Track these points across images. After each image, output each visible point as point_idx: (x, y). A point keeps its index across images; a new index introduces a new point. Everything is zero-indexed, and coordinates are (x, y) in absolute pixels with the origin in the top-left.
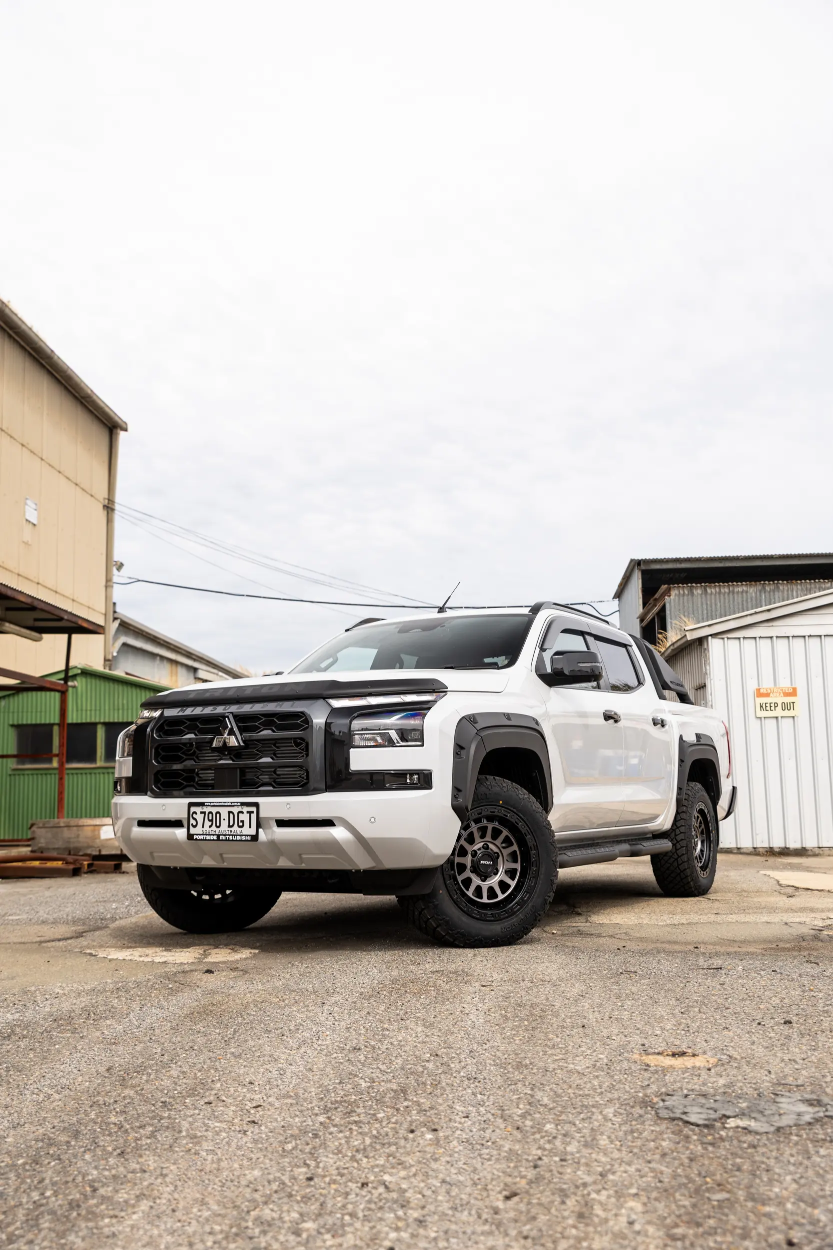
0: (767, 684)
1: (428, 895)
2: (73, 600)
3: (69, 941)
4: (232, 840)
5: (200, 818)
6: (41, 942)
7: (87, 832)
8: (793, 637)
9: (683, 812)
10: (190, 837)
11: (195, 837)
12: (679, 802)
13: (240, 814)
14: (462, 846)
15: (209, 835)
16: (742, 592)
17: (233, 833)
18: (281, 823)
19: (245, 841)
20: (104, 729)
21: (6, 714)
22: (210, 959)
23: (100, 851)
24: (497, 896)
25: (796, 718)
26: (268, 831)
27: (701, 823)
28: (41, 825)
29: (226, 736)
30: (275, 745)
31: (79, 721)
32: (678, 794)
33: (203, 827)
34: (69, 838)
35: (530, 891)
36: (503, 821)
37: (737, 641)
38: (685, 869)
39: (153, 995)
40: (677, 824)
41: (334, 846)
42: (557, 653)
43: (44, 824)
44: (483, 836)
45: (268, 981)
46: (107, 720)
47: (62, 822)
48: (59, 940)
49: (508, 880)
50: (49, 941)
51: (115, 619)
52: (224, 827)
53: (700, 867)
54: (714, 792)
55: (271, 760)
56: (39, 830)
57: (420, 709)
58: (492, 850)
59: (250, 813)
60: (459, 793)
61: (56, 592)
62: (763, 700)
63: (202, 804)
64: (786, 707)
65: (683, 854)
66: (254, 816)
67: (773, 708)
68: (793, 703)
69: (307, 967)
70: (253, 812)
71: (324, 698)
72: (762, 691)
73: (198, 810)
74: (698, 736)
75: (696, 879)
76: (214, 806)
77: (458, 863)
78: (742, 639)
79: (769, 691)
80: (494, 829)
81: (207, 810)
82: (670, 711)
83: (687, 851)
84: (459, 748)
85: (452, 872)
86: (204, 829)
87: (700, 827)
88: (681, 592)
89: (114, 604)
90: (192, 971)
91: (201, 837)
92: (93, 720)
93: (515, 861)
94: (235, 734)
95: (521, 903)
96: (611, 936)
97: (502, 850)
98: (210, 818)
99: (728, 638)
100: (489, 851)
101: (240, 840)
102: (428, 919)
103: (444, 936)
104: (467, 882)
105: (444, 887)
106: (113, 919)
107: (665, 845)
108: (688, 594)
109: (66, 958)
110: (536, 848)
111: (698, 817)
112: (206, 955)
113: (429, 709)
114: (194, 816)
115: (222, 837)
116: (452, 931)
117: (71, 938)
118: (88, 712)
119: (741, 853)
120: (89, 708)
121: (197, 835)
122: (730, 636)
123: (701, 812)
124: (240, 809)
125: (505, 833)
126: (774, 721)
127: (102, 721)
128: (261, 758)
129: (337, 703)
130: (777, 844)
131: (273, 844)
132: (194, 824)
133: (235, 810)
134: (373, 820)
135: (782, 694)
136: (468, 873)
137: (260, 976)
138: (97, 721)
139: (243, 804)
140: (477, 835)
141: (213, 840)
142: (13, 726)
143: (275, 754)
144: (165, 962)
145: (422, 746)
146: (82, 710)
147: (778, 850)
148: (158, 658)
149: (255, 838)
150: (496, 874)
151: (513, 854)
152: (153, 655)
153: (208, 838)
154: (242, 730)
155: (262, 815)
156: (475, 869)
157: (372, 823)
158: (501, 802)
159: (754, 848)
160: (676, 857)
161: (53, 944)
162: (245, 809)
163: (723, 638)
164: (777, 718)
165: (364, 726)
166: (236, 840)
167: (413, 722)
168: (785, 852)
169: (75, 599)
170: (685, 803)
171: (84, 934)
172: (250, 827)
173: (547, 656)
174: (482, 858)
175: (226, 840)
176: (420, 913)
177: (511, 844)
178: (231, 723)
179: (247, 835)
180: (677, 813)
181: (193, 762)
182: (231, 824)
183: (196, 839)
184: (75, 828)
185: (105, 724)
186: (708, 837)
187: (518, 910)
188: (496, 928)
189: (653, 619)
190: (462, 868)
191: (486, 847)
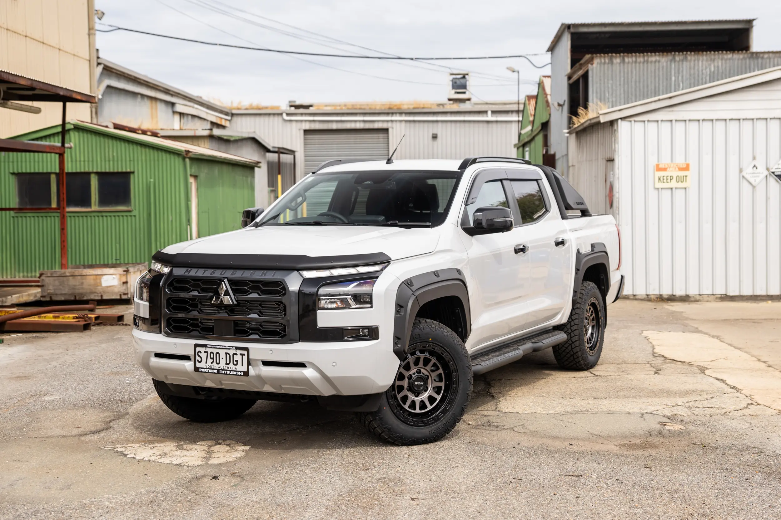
0: (665, 161)
1: (375, 412)
2: (59, 49)
3: (102, 434)
4: (229, 374)
5: (204, 355)
6: (80, 435)
7: (90, 281)
8: (690, 120)
9: (578, 308)
10: (197, 369)
11: (200, 370)
12: (574, 302)
13: (235, 356)
14: (401, 372)
15: (211, 369)
16: (655, 62)
17: (229, 369)
18: (265, 363)
19: (239, 375)
20: (97, 177)
21: (7, 164)
22: (214, 461)
23: (102, 296)
24: (426, 407)
25: (687, 189)
26: (257, 368)
27: (592, 312)
28: (49, 275)
29: (222, 295)
30: (260, 305)
31: (74, 171)
32: (574, 296)
33: (206, 363)
34: (75, 286)
35: (451, 403)
36: (432, 353)
37: (642, 124)
38: (577, 352)
39: (178, 509)
40: (572, 317)
41: (306, 381)
42: (478, 210)
43: (51, 274)
44: (416, 363)
45: (259, 489)
46: (99, 170)
47: (68, 272)
48: (94, 433)
49: (435, 395)
50: (85, 435)
51: (99, 64)
52: (223, 364)
53: (589, 348)
54: (604, 287)
55: (258, 317)
56: (48, 278)
57: (371, 278)
58: (423, 373)
59: (242, 355)
60: (399, 341)
61: (43, 43)
62: (661, 174)
63: (205, 346)
64: (680, 179)
65: (576, 341)
66: (245, 358)
67: (669, 180)
68: (686, 176)
69: (287, 473)
70: (244, 355)
71: (298, 270)
72: (660, 166)
73: (202, 349)
74: (593, 246)
75: (585, 359)
76: (215, 348)
77: (398, 386)
78: (646, 122)
79: (666, 166)
80: (425, 358)
81: (209, 350)
82: (570, 230)
83: (579, 338)
84: (400, 307)
85: (393, 392)
86: (207, 364)
87: (591, 315)
88: (603, 61)
89: (97, 50)
90: (203, 476)
91: (205, 370)
92: (87, 170)
93: (441, 381)
94: (229, 295)
95: (444, 412)
96: (512, 429)
97: (431, 373)
98: (212, 357)
99: (635, 121)
100: (421, 374)
101: (235, 375)
102: (375, 428)
103: (386, 439)
104: (405, 398)
105: (386, 404)
106: (131, 402)
107: (561, 336)
108: (608, 63)
109: (104, 459)
110: (457, 371)
111: (590, 308)
112: (210, 453)
113: (377, 277)
114: (199, 354)
115: (221, 372)
116: (392, 435)
117: (102, 430)
118: (82, 163)
119: (636, 299)
120: (82, 159)
121: (202, 368)
122: (637, 119)
123: (593, 305)
124: (234, 352)
125: (434, 360)
126: (670, 191)
127: (95, 171)
128: (249, 314)
129: (308, 274)
130: (666, 292)
131: (259, 377)
132: (200, 360)
133: (231, 352)
134: (334, 364)
135: (677, 169)
136: (405, 392)
137: (253, 484)
138: (91, 170)
139: (237, 348)
140: (412, 364)
141: (214, 373)
142: (13, 174)
143: (260, 312)
144: (179, 465)
145: (371, 307)
146: (76, 161)
147: (666, 297)
148: (139, 96)
149: (246, 374)
150: (426, 391)
151: (440, 376)
152: (135, 94)
153: (210, 371)
154: (235, 291)
155: (251, 357)
156: (411, 388)
157: (334, 366)
158: (430, 339)
159: (647, 295)
160: (570, 342)
161: (88, 438)
162: (239, 352)
163: (631, 121)
164: (672, 189)
165: (328, 293)
166: (232, 374)
167: (364, 289)
168: (672, 299)
169: (61, 48)
170: (579, 300)
171: (111, 424)
172: (242, 365)
173: (471, 209)
174: (417, 380)
175: (224, 374)
176: (370, 422)
177: (438, 369)
178: (225, 286)
179: (240, 372)
180: (573, 309)
181: (196, 313)
182: (228, 362)
183: (201, 372)
184: (79, 277)
185: (97, 173)
186: (598, 322)
187: (442, 417)
188: (425, 431)
189: (578, 80)
190: (401, 388)
191: (419, 372)
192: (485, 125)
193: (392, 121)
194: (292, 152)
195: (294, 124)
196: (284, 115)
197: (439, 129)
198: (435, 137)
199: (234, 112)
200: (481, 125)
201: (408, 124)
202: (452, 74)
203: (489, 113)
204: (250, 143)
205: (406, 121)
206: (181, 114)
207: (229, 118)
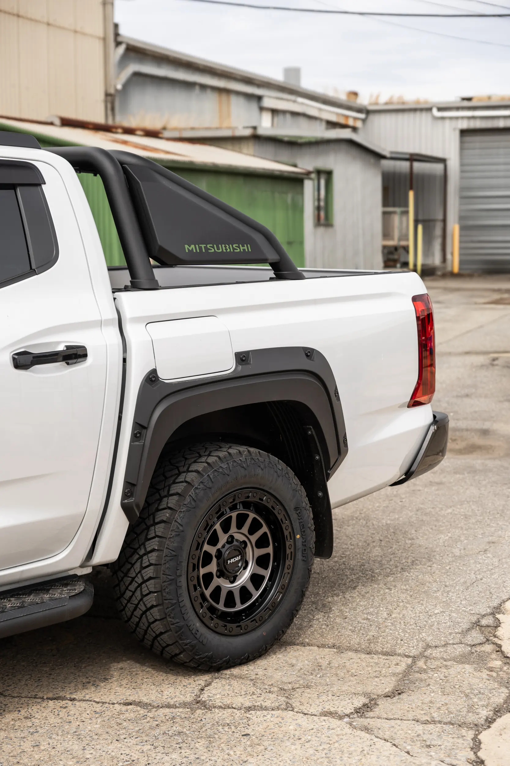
2: (49, 24)
51: (118, 44)
54: (318, 456)
61: (18, 16)
89: (116, 26)
148: (197, 88)
152: (189, 85)
169: (51, 22)
194: (443, 161)
195: (447, 122)
196: (435, 111)
199: (371, 108)
204: (344, 147)
206: (274, 112)
207: (362, 116)
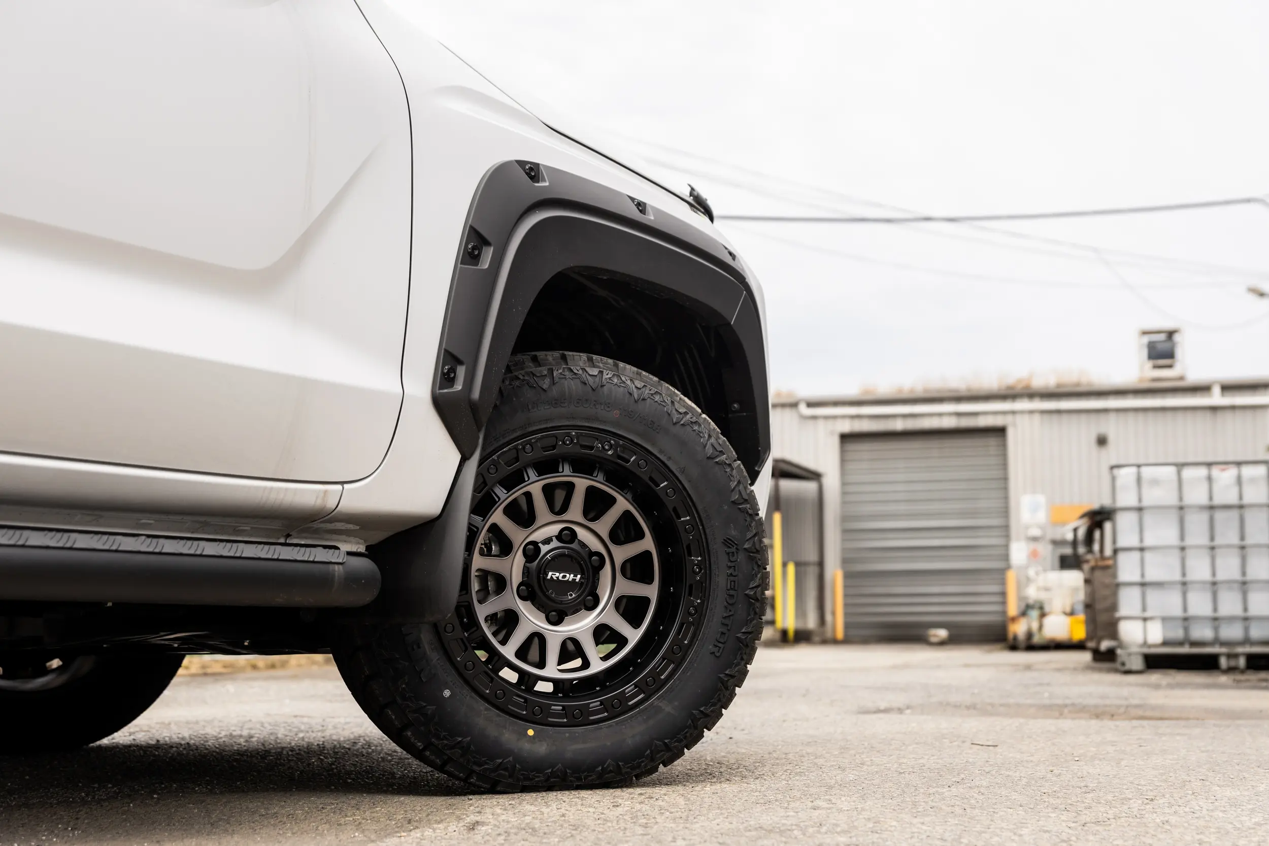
192: (1208, 414)
193: (1013, 413)
194: (817, 476)
195: (821, 423)
196: (802, 408)
197: (1111, 427)
198: (1102, 441)
200: (1199, 415)
201: (1046, 417)
202: (1145, 333)
203: (1216, 390)
205: (1043, 412)
